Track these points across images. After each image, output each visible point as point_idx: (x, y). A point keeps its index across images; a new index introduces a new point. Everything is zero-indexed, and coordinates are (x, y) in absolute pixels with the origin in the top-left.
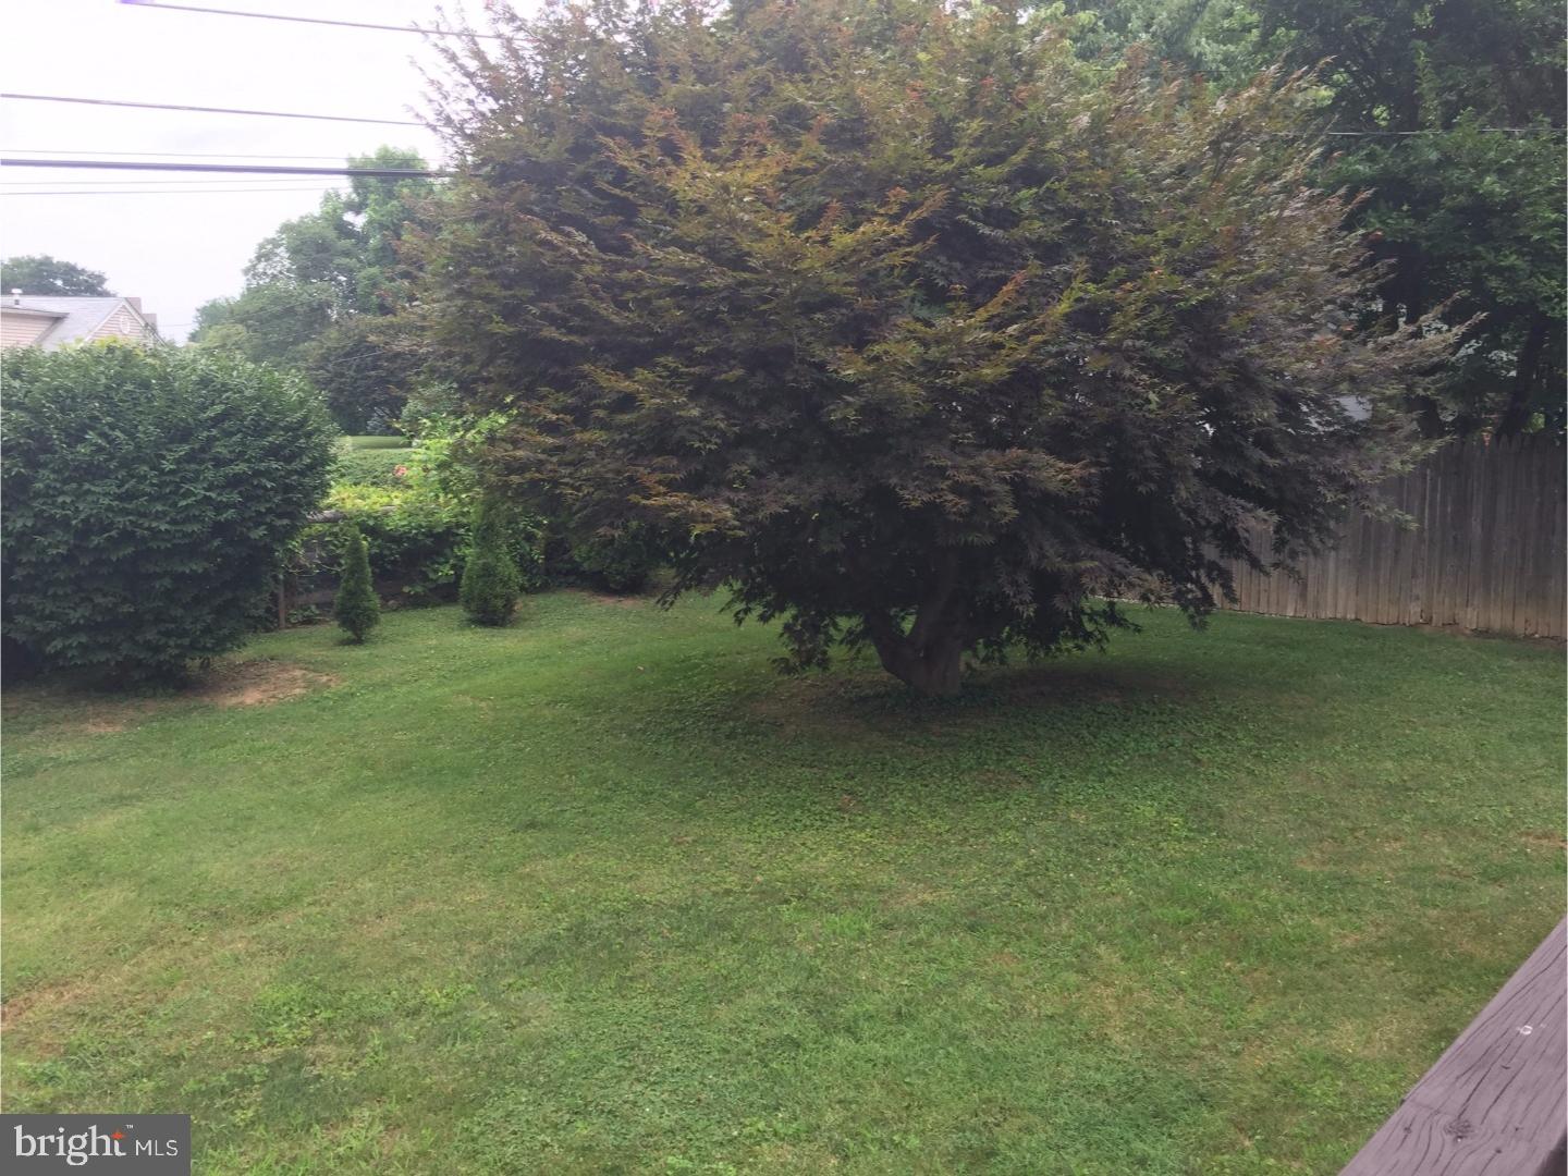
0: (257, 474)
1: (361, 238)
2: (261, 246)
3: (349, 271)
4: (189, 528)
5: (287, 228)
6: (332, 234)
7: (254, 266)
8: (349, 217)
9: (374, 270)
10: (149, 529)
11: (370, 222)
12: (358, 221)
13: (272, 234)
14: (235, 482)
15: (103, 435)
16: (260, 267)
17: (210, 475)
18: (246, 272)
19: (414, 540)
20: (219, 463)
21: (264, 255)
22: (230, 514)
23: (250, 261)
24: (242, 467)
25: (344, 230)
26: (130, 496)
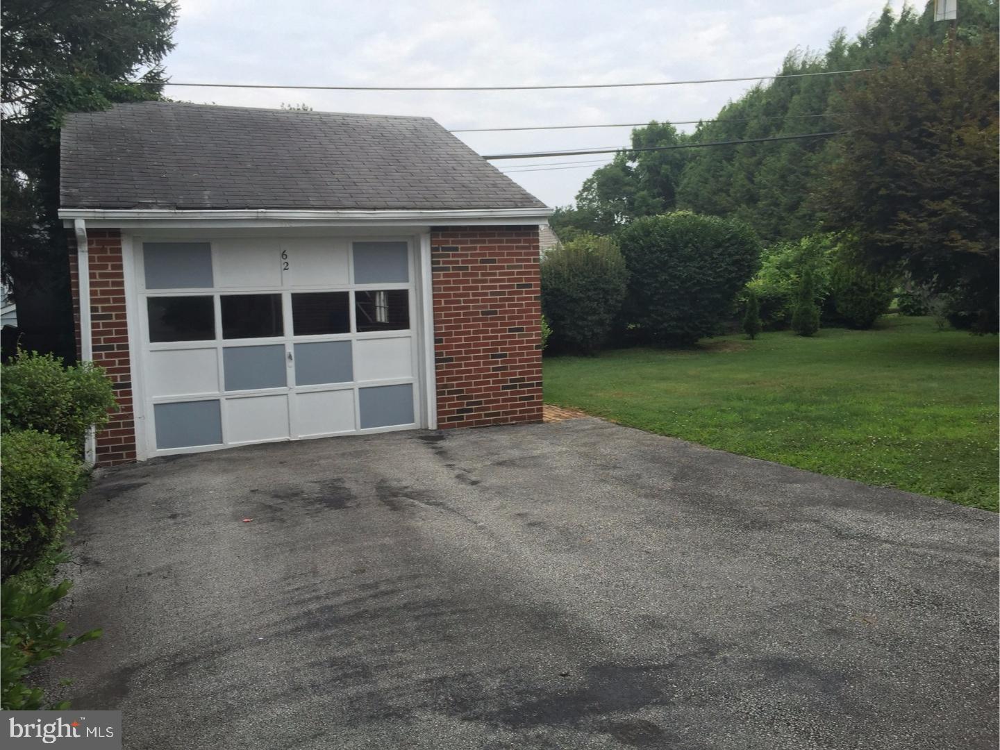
0: (743, 260)
1: (634, 175)
2: (585, 183)
3: (629, 194)
4: (718, 280)
5: (598, 173)
6: (622, 174)
7: (581, 194)
8: (629, 164)
9: (645, 193)
10: (707, 280)
11: (640, 165)
12: (633, 165)
13: (590, 177)
14: (735, 263)
15: (693, 245)
16: (585, 194)
17: (727, 259)
18: (577, 198)
19: (767, 300)
20: (730, 255)
21: (587, 187)
22: (734, 274)
23: (580, 192)
24: (738, 257)
25: (627, 170)
26: (700, 268)
